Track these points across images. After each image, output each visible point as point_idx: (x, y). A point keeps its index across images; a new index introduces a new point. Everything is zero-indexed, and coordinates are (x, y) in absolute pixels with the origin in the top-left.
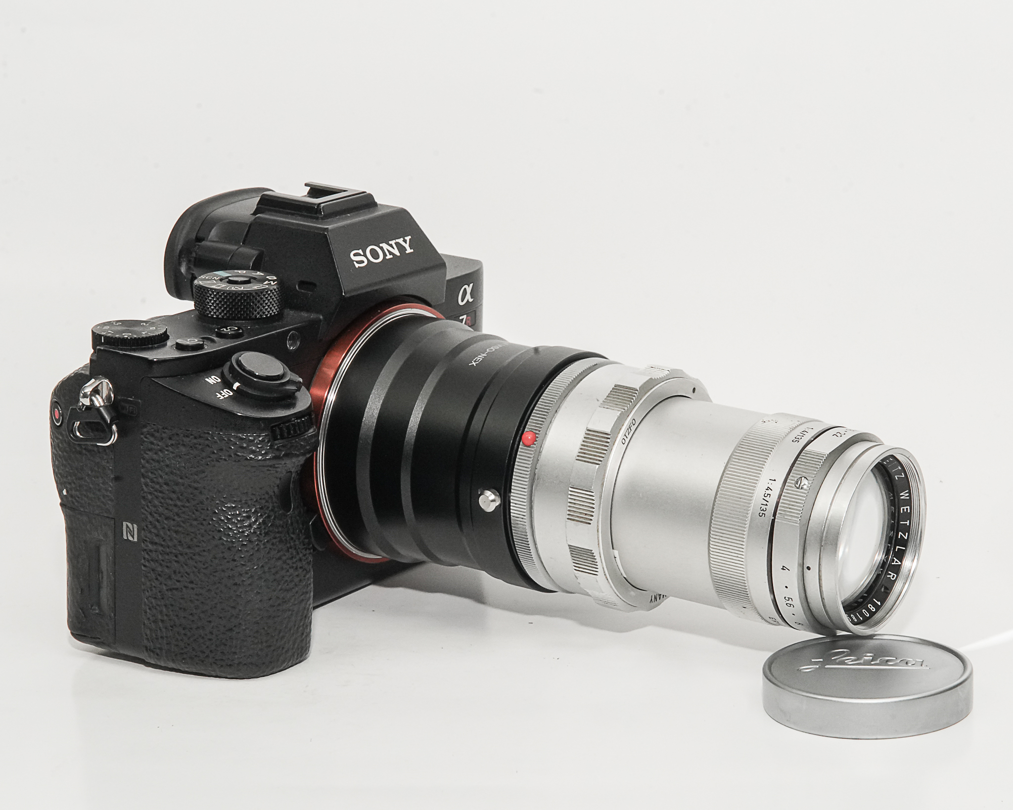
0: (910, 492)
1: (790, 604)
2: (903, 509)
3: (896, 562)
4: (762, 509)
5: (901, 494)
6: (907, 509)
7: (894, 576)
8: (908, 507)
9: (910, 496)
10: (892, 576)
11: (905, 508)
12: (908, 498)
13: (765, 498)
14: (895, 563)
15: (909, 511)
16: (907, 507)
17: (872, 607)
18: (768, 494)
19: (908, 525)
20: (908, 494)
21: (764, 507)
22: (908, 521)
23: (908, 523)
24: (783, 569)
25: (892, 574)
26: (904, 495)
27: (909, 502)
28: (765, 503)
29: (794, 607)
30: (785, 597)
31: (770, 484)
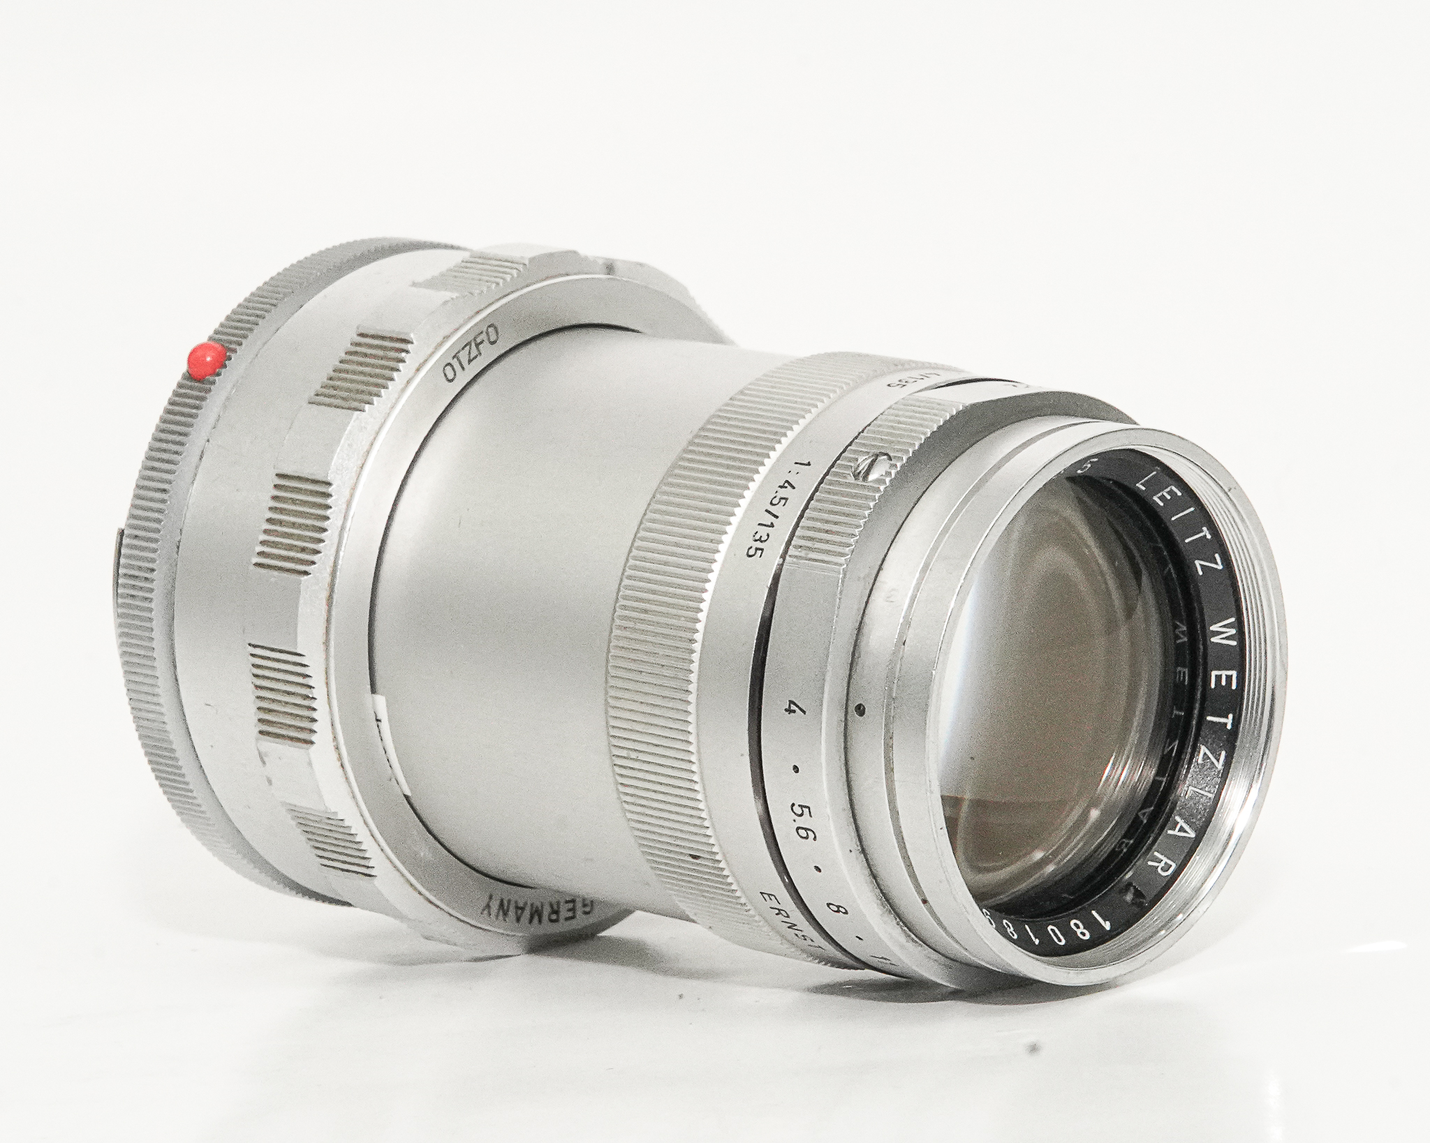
0: (1240, 625)
1: (806, 829)
2: (1219, 678)
3: (1182, 829)
4: (757, 537)
5: (1213, 628)
6: (1229, 678)
7: (1167, 867)
8: (1234, 673)
9: (1240, 636)
10: (1162, 864)
11: (1224, 673)
12: (1234, 643)
13: (772, 509)
14: (1176, 832)
15: (1234, 687)
16: (1229, 673)
17: (1082, 929)
18: (782, 498)
19: (1229, 727)
20: (1233, 631)
21: (763, 532)
22: (1231, 716)
23: (1229, 721)
24: (789, 711)
25: (1165, 860)
26: (1221, 633)
27: (1237, 658)
28: (769, 519)
29: (815, 838)
30: (793, 805)
31: (794, 472)
